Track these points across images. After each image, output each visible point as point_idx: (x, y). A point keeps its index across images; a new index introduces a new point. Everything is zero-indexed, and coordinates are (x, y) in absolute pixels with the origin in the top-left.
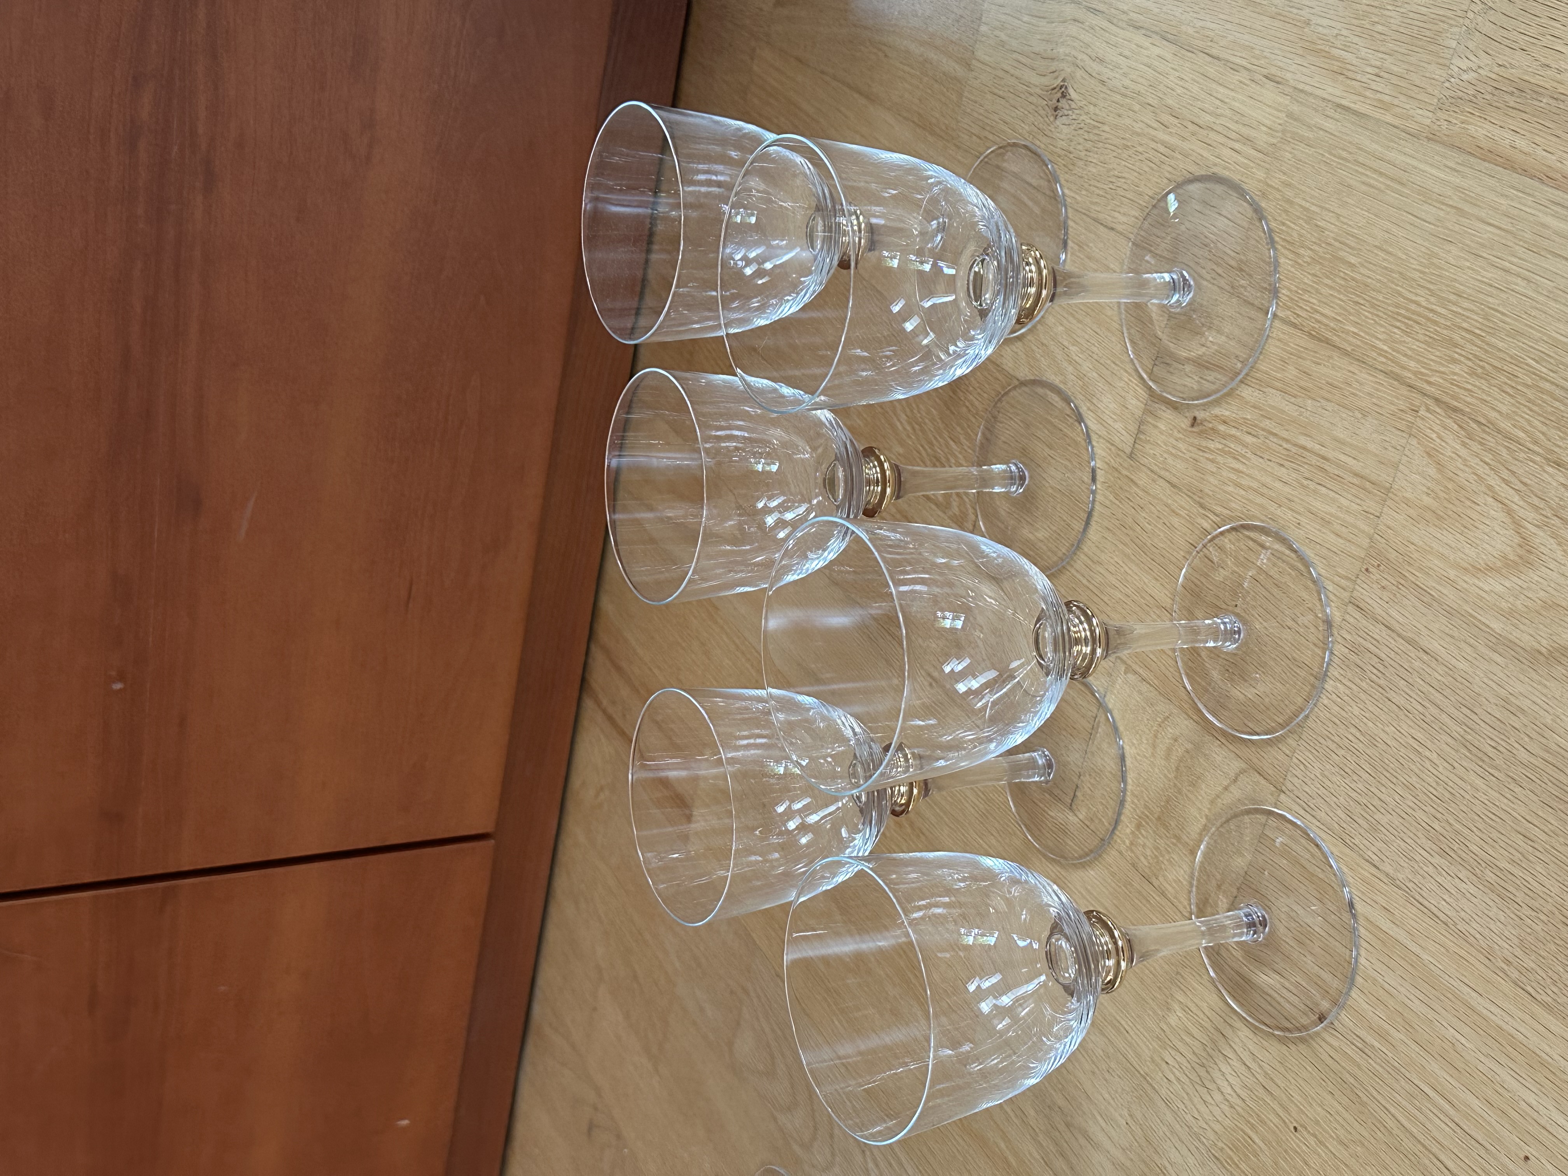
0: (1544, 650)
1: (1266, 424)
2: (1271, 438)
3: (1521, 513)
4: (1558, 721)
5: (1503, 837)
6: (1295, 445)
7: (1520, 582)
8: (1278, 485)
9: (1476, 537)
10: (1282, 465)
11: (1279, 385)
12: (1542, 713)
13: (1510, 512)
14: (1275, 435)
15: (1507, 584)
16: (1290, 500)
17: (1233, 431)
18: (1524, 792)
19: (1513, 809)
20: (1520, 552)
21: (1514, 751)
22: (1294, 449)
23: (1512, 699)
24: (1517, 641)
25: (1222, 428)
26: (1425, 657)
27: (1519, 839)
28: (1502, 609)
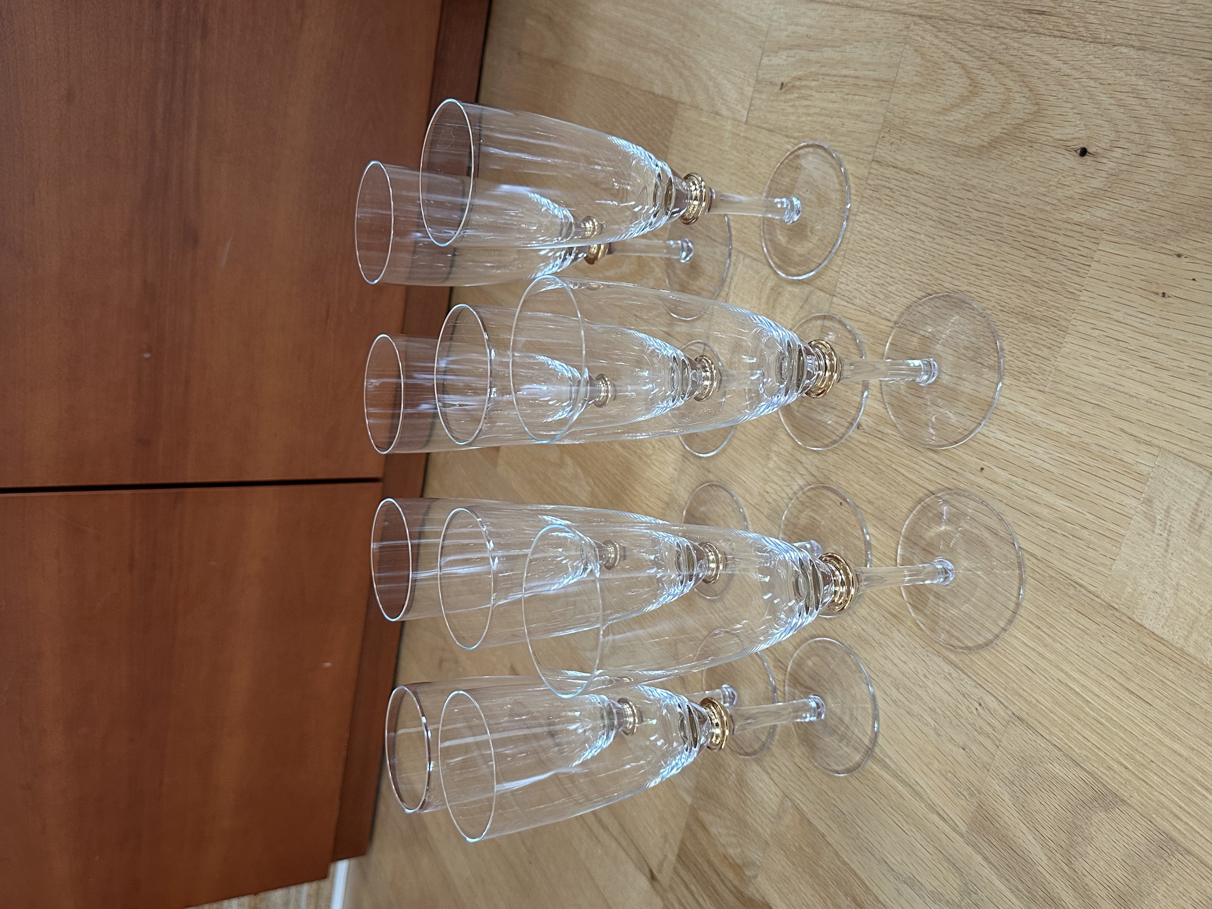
0: (985, 144)
1: (824, 70)
2: (826, 78)
3: (970, 65)
4: (995, 184)
5: (964, 271)
6: (840, 76)
7: (970, 107)
8: (831, 105)
9: (945, 90)
10: (832, 92)
11: (829, 44)
12: (986, 183)
13: (963, 67)
14: (829, 75)
15: (963, 111)
16: (837, 112)
17: (804, 83)
18: (976, 237)
19: (970, 251)
20: (970, 88)
21: (970, 214)
22: (839, 79)
23: (968, 182)
24: (970, 145)
25: (798, 83)
26: (917, 177)
27: (973, 269)
28: (960, 129)
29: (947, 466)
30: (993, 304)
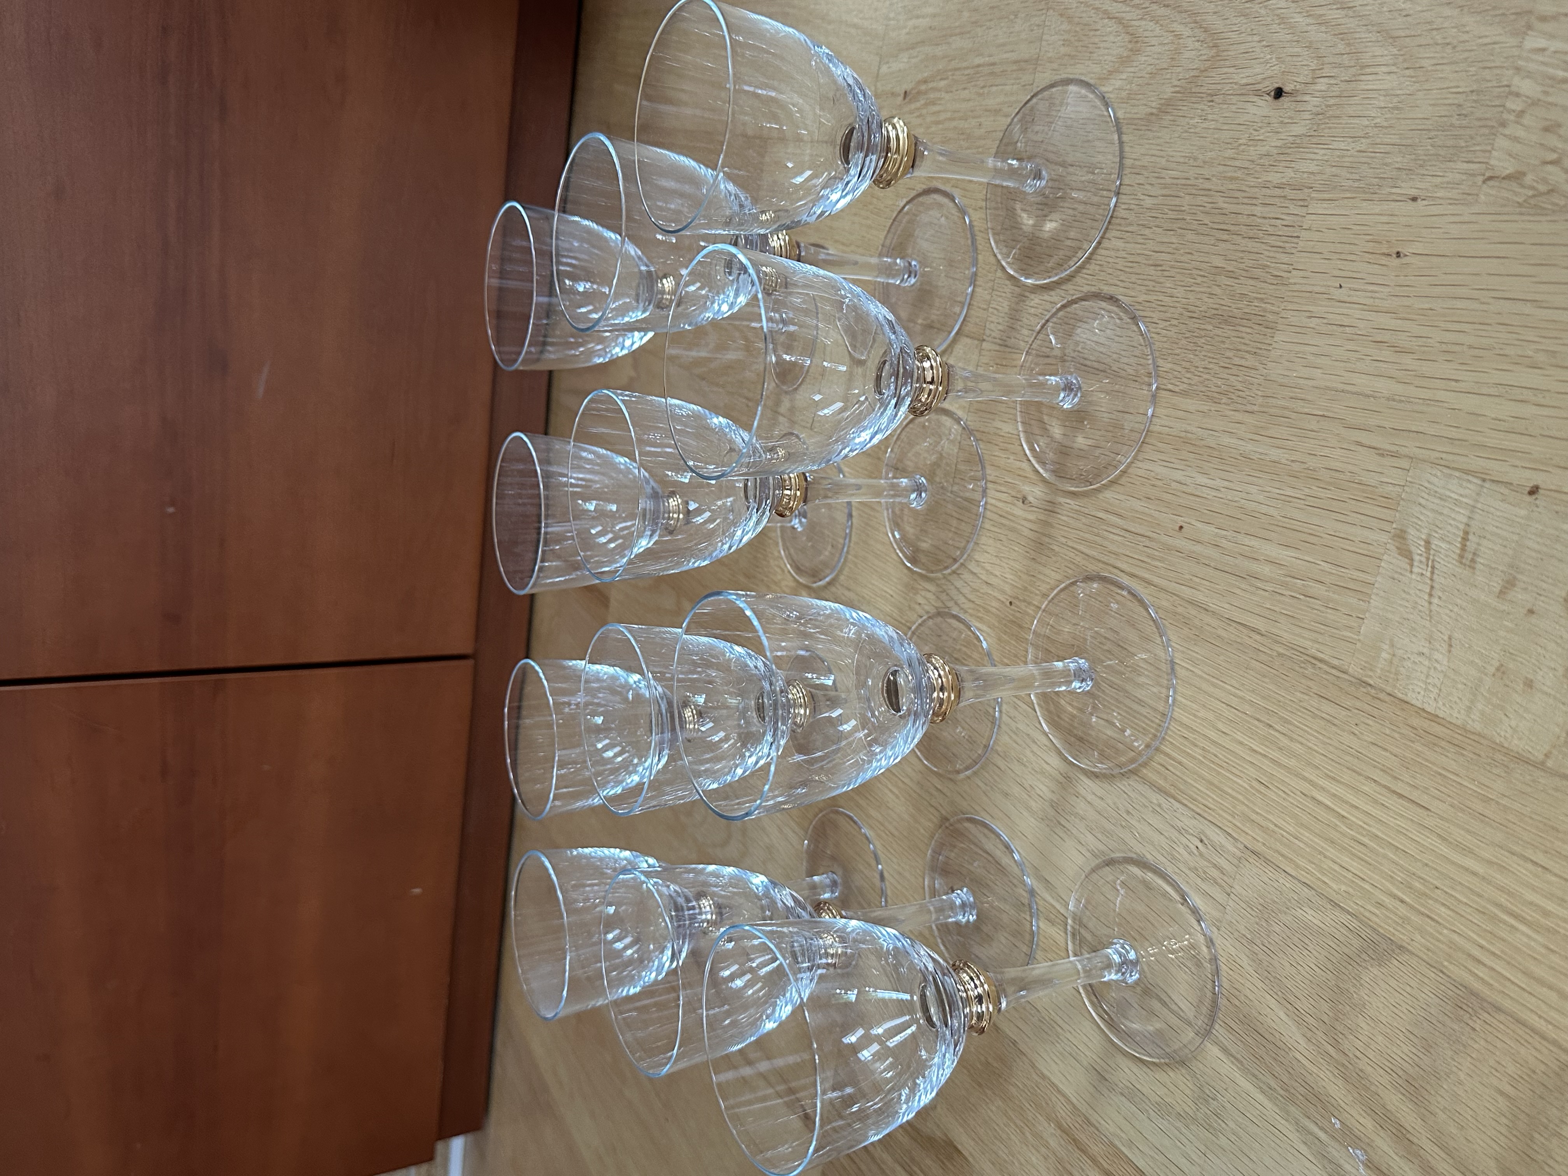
0: (1154, 111)
1: (953, 65)
2: (957, 73)
3: (1128, 16)
4: (1171, 159)
5: (1141, 277)
6: (972, 68)
7: (1132, 69)
8: (964, 105)
9: (1099, 56)
10: (965, 89)
11: (957, 31)
12: (1158, 159)
13: (1119, 21)
14: (959, 69)
15: (1124, 76)
16: (972, 111)
17: (931, 85)
18: (1151, 230)
19: (1145, 249)
20: (1130, 46)
21: (1142, 203)
22: (972, 71)
23: (1137, 163)
24: (1136, 116)
25: (923, 87)
27: (1151, 271)
28: (1122, 98)
29: (1136, 531)
30: (1180, 310)
